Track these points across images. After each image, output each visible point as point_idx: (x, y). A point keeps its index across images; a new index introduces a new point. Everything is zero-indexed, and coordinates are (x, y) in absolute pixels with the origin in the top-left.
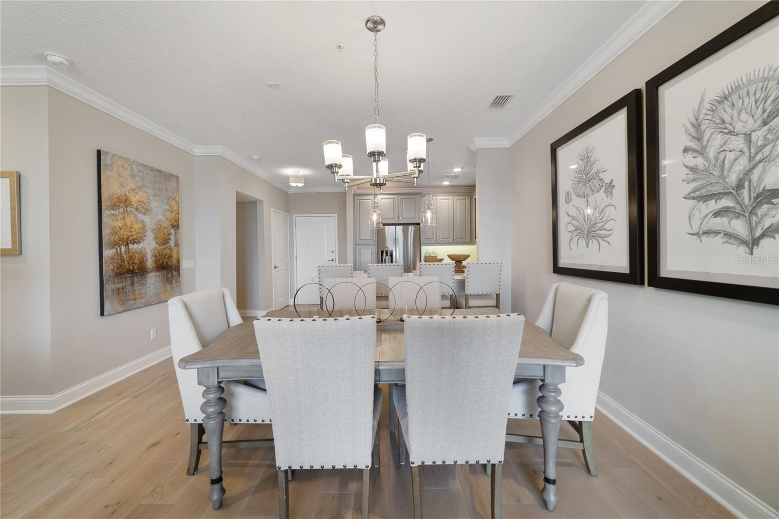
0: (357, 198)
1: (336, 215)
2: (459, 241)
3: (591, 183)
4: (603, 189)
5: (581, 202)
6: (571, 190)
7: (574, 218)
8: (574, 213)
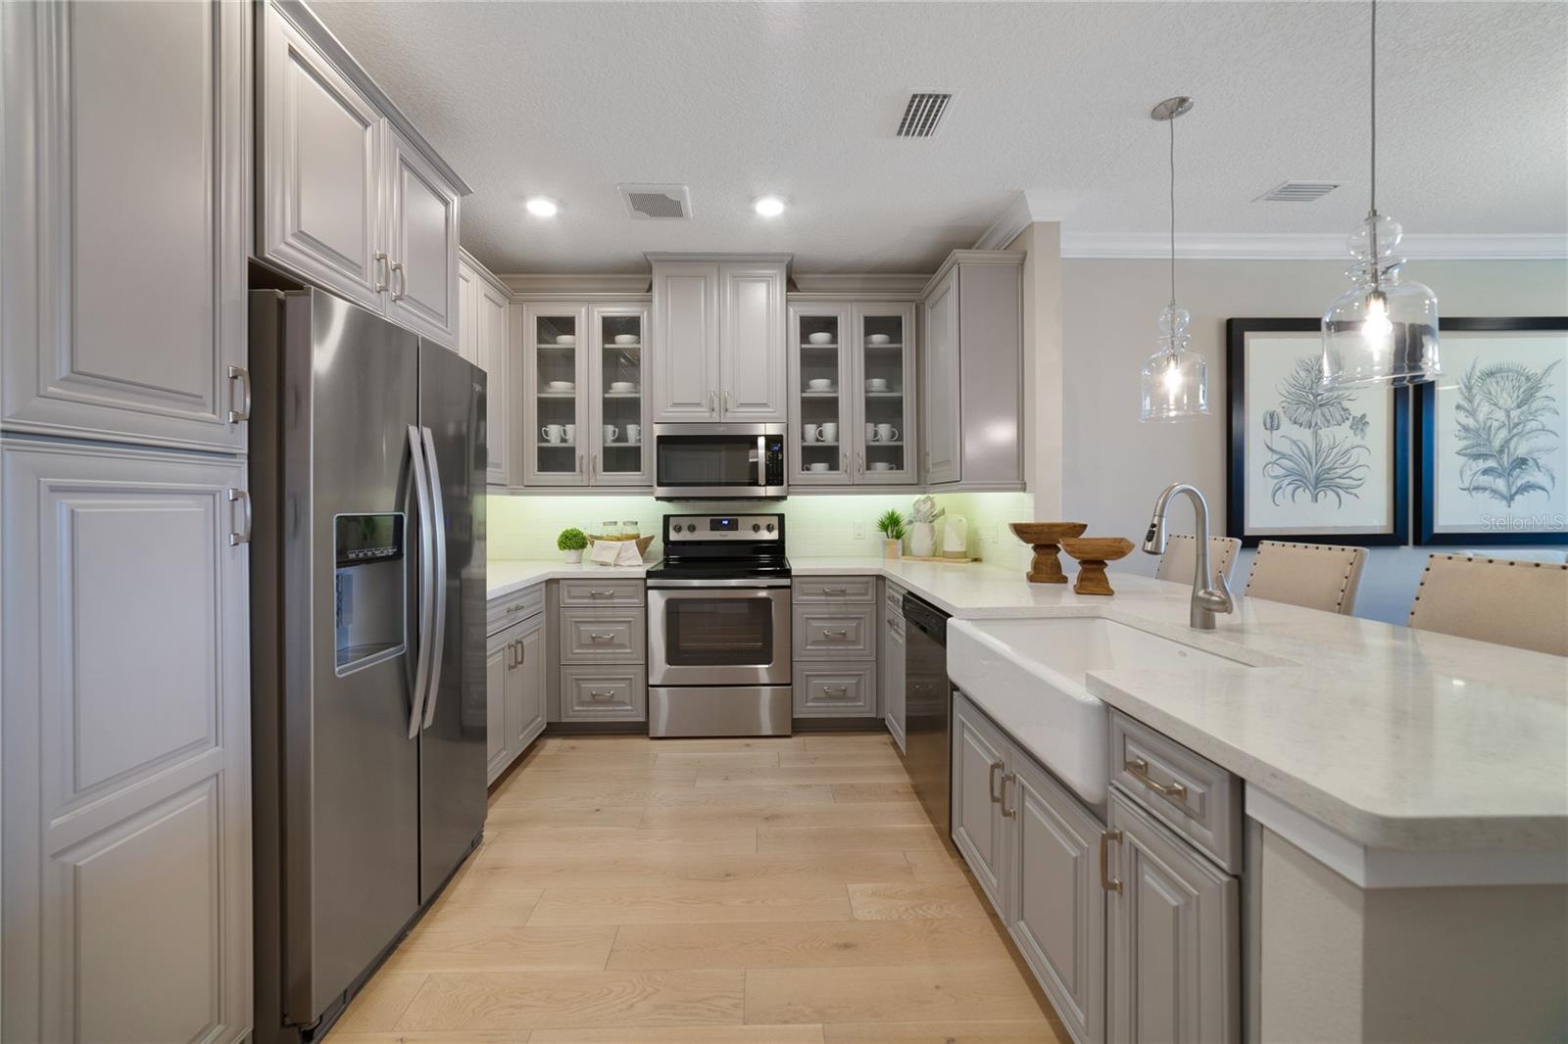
3: (1325, 409)
4: (1348, 423)
5: (1305, 436)
6: (1280, 411)
7: (1283, 456)
8: (1284, 447)
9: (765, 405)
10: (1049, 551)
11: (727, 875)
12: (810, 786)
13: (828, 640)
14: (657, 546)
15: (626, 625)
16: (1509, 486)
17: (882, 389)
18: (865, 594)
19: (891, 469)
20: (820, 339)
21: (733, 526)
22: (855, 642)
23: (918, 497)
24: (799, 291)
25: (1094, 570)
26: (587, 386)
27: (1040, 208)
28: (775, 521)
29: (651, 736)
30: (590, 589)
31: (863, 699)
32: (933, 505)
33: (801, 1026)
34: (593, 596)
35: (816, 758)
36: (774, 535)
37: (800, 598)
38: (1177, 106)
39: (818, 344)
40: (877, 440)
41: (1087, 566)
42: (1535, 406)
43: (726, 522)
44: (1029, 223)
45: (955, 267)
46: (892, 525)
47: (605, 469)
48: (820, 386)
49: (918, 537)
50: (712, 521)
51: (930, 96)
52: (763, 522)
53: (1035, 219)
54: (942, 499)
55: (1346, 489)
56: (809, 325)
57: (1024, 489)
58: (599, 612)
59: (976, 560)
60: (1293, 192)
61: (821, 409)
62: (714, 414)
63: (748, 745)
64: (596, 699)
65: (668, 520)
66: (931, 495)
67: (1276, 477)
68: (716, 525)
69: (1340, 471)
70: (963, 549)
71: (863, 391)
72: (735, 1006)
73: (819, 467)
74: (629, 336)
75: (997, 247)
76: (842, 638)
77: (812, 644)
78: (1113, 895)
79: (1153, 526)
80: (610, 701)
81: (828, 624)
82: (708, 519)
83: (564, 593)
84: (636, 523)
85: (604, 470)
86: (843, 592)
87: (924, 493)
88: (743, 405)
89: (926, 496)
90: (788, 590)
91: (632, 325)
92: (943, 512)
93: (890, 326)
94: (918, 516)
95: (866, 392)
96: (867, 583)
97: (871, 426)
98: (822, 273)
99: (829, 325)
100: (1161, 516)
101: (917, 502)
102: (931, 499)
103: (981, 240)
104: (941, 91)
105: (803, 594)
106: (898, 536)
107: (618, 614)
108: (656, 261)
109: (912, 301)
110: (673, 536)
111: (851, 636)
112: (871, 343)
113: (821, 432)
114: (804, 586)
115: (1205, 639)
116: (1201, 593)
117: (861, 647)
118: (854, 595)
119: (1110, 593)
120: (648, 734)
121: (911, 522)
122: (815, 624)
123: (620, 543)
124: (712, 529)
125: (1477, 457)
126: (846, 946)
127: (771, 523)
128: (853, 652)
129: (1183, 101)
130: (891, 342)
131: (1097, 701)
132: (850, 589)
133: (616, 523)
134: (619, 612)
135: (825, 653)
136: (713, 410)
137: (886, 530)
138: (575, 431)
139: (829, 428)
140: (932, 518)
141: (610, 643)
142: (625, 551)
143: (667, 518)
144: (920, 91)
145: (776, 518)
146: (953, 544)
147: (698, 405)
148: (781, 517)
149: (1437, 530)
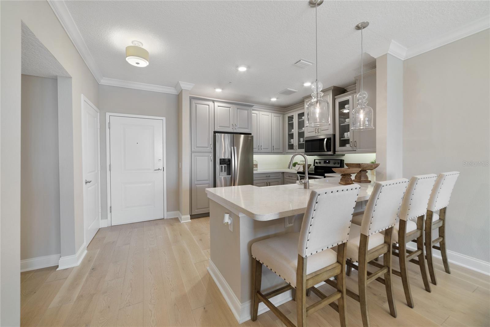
0: (194, 102)
1: (164, 119)
2: (275, 151)
9: (328, 130)
14: (312, 167)
21: (329, 163)
24: (348, 92)
26: (295, 131)
34: (289, 176)
36: (339, 166)
43: (328, 161)
47: (298, 149)
50: (324, 161)
52: (336, 162)
65: (315, 161)
68: (325, 162)
82: (323, 160)
83: (285, 175)
88: (323, 130)
110: (316, 165)
123: (300, 166)
124: (324, 163)
136: (316, 133)
138: (293, 141)
145: (340, 160)
147: (313, 132)
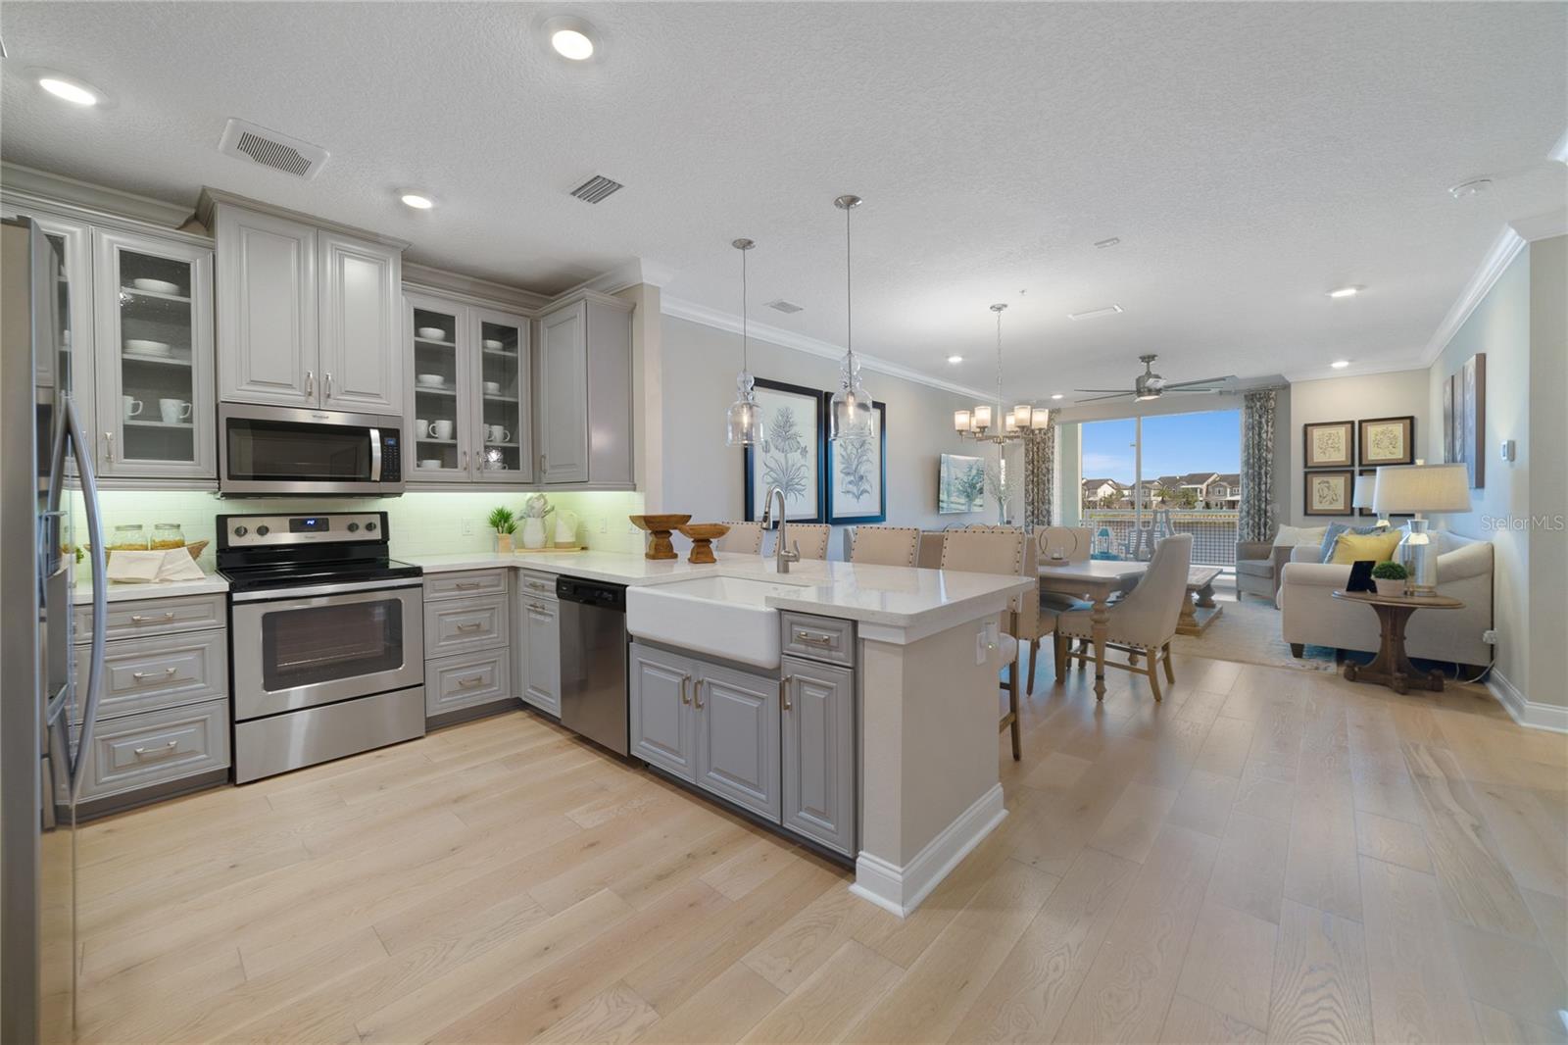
3: (790, 441)
4: (799, 451)
5: (780, 456)
6: (770, 440)
7: (772, 470)
8: (773, 465)
9: (377, 395)
10: (664, 535)
11: (453, 850)
12: (477, 767)
13: (463, 631)
14: (211, 552)
15: (196, 653)
16: (858, 490)
17: (496, 392)
18: (497, 586)
19: (505, 468)
20: (433, 334)
21: (322, 527)
22: (489, 632)
23: (529, 495)
24: (416, 283)
25: (703, 546)
26: (94, 340)
27: (651, 274)
28: (376, 520)
29: (238, 783)
30: (131, 614)
31: (498, 684)
32: (546, 503)
33: (594, 896)
34: (136, 624)
35: (465, 746)
36: (376, 535)
37: (432, 595)
38: (746, 244)
39: (431, 338)
40: (491, 441)
41: (700, 544)
42: (866, 447)
43: (312, 522)
44: (639, 282)
45: (583, 303)
46: (502, 521)
47: (128, 456)
48: (433, 382)
49: (531, 531)
50: (291, 521)
51: (610, 181)
52: (362, 521)
53: (645, 281)
54: (553, 497)
55: (799, 491)
56: (423, 318)
57: (634, 490)
58: (147, 643)
59: (583, 549)
60: (783, 306)
61: (433, 406)
62: (311, 399)
63: (380, 757)
64: (141, 760)
65: (226, 524)
66: (544, 494)
67: (768, 483)
68: (298, 526)
69: (797, 480)
70: (572, 540)
71: (481, 392)
72: (536, 912)
73: (433, 465)
74: (163, 283)
75: (604, 291)
76: (477, 629)
77: (444, 640)
78: (786, 713)
79: (766, 513)
80: (170, 754)
81: (462, 618)
82: (286, 519)
84: (179, 526)
85: (126, 456)
86: (477, 586)
87: (539, 491)
88: (352, 393)
89: (538, 494)
90: (420, 589)
91: (177, 273)
92: (553, 509)
93: (507, 335)
94: (529, 512)
95: (485, 394)
96: (499, 575)
97: (487, 426)
98: (430, 266)
99: (445, 322)
100: (769, 507)
101: (530, 499)
102: (543, 497)
103: (593, 280)
104: (618, 181)
105: (436, 591)
106: (510, 531)
107: (181, 641)
108: (221, 201)
109: (529, 317)
110: (234, 541)
111: (485, 626)
112: (487, 348)
113: (434, 429)
114: (437, 583)
115: (787, 578)
116: (783, 553)
117: (495, 635)
118: (485, 587)
119: (714, 561)
120: (235, 782)
121: (522, 518)
122: (449, 619)
123: (160, 553)
124: (292, 531)
125: (848, 474)
126: (592, 845)
127: (373, 521)
128: (489, 641)
129: (750, 242)
130: (504, 349)
131: (773, 610)
132: (484, 581)
133: (140, 527)
134: (182, 639)
135: (460, 646)
136: (310, 394)
137: (497, 527)
139: (444, 427)
140: (543, 514)
141: (169, 680)
142: (171, 563)
143: (222, 521)
144: (601, 175)
145: (378, 516)
146: (565, 536)
147: (289, 386)
148: (384, 516)
149: (834, 516)
